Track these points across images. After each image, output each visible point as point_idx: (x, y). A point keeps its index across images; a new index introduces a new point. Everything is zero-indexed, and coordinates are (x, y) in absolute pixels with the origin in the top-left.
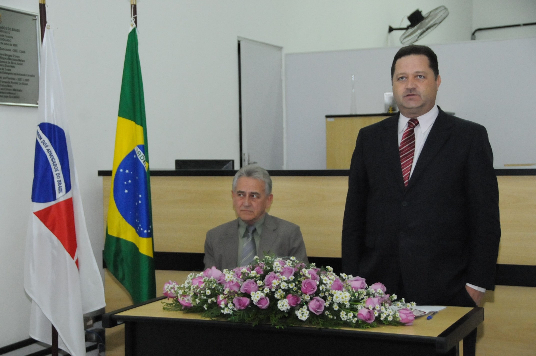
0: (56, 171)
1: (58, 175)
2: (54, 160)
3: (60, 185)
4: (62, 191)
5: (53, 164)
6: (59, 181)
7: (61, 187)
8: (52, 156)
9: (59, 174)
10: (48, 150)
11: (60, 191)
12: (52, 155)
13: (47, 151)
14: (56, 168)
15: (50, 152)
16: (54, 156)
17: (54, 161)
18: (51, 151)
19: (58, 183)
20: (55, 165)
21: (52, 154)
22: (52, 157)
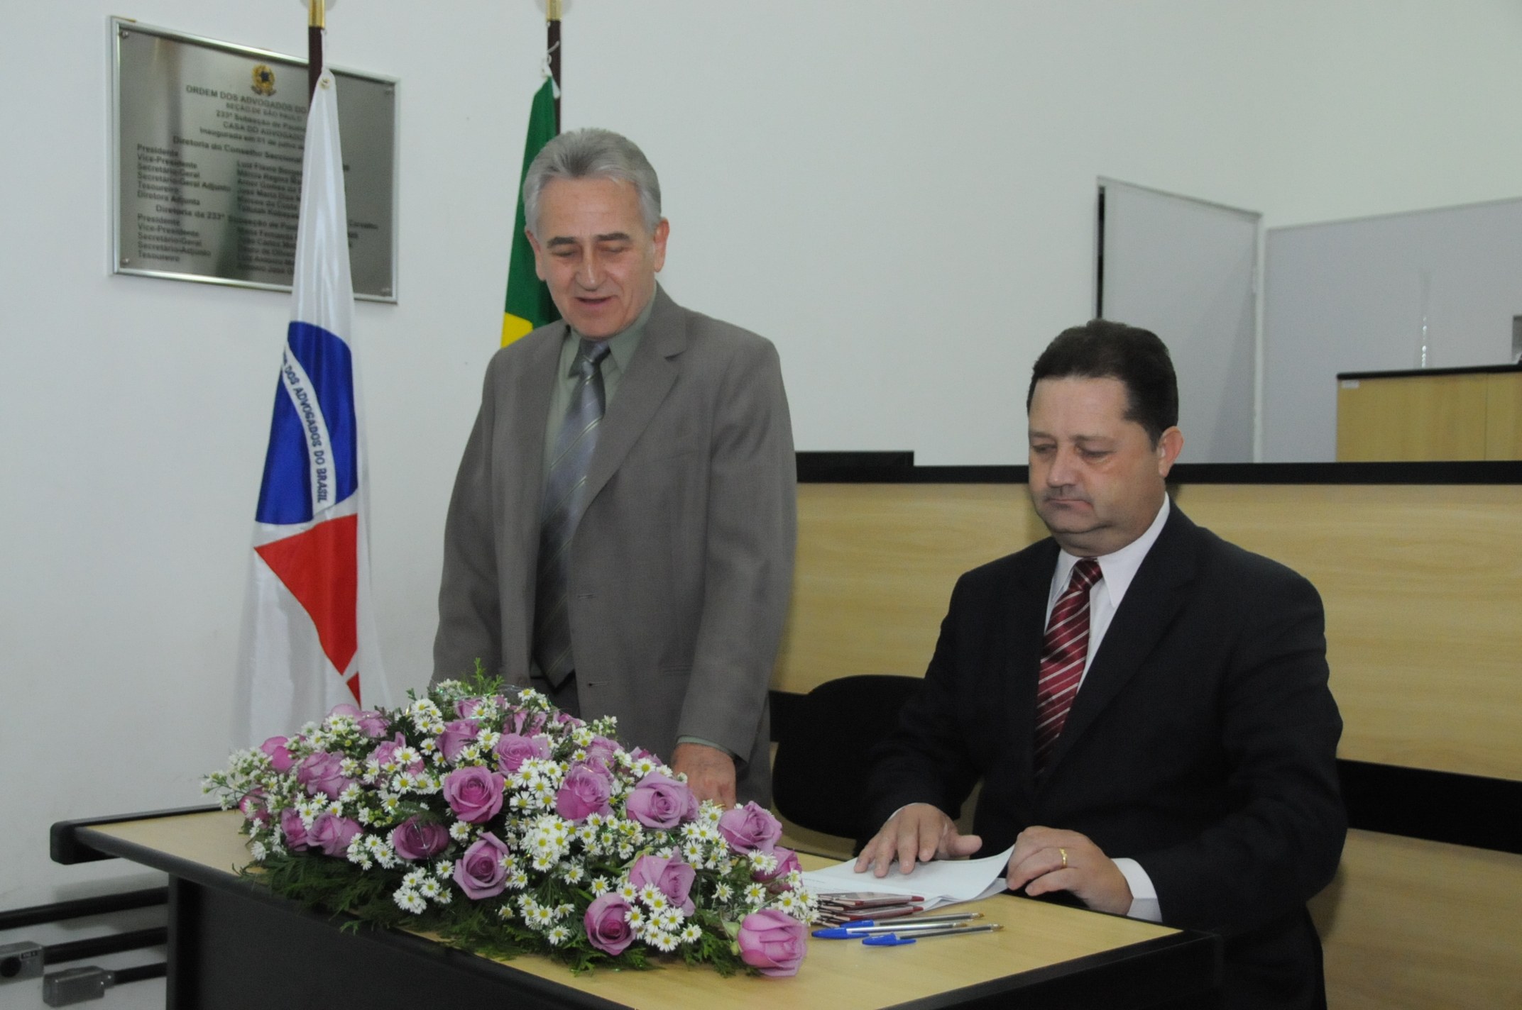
0: (314, 445)
1: (319, 455)
2: (311, 416)
3: (322, 482)
4: (325, 496)
5: (309, 426)
6: (321, 470)
7: (325, 486)
8: (308, 406)
9: (322, 452)
10: (298, 391)
11: (322, 497)
12: (308, 402)
13: (295, 392)
14: (315, 437)
15: (302, 397)
16: (312, 406)
17: (311, 419)
18: (305, 395)
19: (319, 476)
20: (314, 430)
21: (307, 400)
22: (307, 409)
